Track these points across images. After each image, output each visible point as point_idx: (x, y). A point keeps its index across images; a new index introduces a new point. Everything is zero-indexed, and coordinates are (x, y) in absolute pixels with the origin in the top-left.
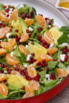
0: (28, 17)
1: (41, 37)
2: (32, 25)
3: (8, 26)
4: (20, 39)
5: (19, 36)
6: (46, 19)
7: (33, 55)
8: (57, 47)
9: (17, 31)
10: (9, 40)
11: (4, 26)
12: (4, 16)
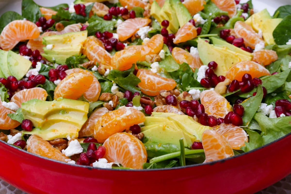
1: (228, 32)
2: (203, 11)
3: (141, 15)
7: (214, 65)
8: (274, 49)
9: (166, 24)
10: (146, 40)
11: (133, 16)
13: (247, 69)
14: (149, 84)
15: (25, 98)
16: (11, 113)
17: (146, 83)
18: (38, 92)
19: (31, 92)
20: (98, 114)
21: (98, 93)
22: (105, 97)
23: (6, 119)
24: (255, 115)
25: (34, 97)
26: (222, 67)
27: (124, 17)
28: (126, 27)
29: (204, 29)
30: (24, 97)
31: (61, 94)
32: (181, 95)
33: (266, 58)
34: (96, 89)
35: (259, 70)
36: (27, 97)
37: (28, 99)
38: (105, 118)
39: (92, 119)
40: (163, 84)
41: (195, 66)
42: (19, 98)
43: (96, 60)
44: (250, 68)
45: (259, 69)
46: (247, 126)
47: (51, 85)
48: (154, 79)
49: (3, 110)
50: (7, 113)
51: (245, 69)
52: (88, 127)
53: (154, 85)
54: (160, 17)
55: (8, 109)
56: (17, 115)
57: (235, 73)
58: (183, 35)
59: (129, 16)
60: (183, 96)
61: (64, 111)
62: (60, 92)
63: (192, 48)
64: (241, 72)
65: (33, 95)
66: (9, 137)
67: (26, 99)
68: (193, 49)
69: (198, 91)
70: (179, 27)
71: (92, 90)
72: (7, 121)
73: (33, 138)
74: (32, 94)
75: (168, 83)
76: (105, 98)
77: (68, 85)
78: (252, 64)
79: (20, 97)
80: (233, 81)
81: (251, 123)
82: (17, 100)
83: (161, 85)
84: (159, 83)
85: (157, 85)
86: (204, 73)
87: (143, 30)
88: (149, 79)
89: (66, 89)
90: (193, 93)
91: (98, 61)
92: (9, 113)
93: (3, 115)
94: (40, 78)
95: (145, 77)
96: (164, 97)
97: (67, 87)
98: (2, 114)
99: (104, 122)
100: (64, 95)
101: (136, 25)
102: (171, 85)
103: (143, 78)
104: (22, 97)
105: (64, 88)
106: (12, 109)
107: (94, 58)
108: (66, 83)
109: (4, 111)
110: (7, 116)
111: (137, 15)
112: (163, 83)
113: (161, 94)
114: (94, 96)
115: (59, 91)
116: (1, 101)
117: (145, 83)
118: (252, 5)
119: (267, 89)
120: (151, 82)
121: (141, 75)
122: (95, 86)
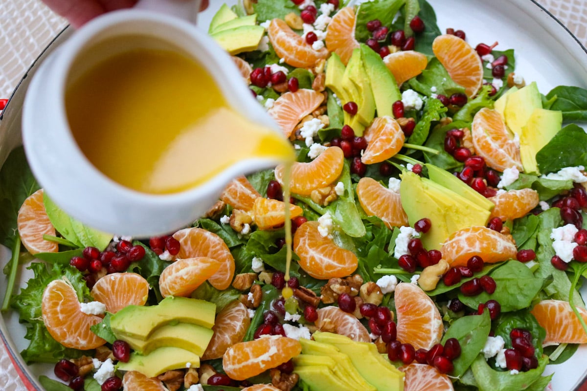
0: (402, 45)
1: (459, 139)
2: (420, 78)
3: (309, 85)
4: (364, 145)
5: (358, 133)
6: (482, 50)
7: (425, 227)
8: (535, 186)
9: (351, 109)
10: (315, 148)
11: (295, 87)
12: (293, 42)
13: (477, 249)
14: (312, 267)
15: (115, 291)
16: (95, 322)
17: (308, 265)
18: (135, 285)
19: (123, 282)
20: (229, 321)
21: (230, 277)
22: (241, 285)
23: (88, 338)
24: (472, 363)
25: (128, 293)
26: (439, 227)
27: (277, 88)
28: (281, 117)
29: (418, 134)
30: (113, 288)
31: (171, 292)
32: (364, 288)
33: (516, 209)
34: (226, 271)
35: (498, 252)
36: (117, 291)
37: (119, 294)
38: (238, 355)
39: (221, 333)
40: (335, 270)
41: (393, 220)
42: (105, 288)
43: (227, 200)
44: (482, 248)
45: (496, 250)
46: (458, 378)
47: (155, 261)
48: (321, 260)
49: (83, 320)
50: (88, 324)
51: (473, 250)
52: (214, 348)
53: (321, 269)
54: (341, 91)
55: (91, 315)
56: (105, 328)
57: (457, 252)
58: (378, 154)
59: (285, 85)
60: (366, 291)
61: (178, 322)
62: (168, 288)
63: (392, 179)
64: (467, 254)
65: (126, 289)
66: (96, 362)
67: (117, 293)
68: (393, 182)
69: (393, 279)
70: (376, 115)
71: (220, 271)
72: (90, 341)
73: (132, 381)
74: (125, 285)
75: (343, 267)
76: (242, 287)
77: (178, 280)
78: (487, 238)
79: (107, 288)
80: (452, 269)
81: (465, 373)
82: (102, 292)
83: (331, 271)
84: (329, 267)
85: (325, 271)
86: (406, 245)
87: (310, 126)
88: (313, 259)
89: (177, 287)
90: (383, 287)
91: (231, 202)
92: (92, 325)
93: (83, 331)
94: (136, 254)
95: (307, 253)
96: (335, 293)
97: (178, 284)
98: (82, 329)
99: (236, 361)
100: (174, 293)
101: (298, 110)
102: (349, 270)
103: (303, 255)
104: (110, 289)
105: (173, 285)
106: (95, 313)
107: (224, 196)
108: (177, 277)
109: (83, 323)
110: (90, 332)
111: (301, 82)
112: (335, 267)
113: (331, 287)
114: (224, 283)
115: (166, 285)
116: (79, 302)
117: (306, 263)
118: (514, 61)
119: (502, 304)
120: (316, 264)
121: (300, 246)
122: (226, 265)
